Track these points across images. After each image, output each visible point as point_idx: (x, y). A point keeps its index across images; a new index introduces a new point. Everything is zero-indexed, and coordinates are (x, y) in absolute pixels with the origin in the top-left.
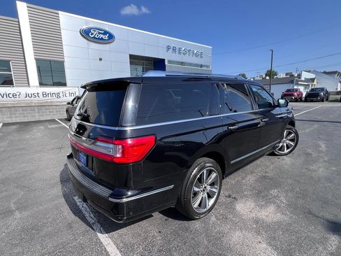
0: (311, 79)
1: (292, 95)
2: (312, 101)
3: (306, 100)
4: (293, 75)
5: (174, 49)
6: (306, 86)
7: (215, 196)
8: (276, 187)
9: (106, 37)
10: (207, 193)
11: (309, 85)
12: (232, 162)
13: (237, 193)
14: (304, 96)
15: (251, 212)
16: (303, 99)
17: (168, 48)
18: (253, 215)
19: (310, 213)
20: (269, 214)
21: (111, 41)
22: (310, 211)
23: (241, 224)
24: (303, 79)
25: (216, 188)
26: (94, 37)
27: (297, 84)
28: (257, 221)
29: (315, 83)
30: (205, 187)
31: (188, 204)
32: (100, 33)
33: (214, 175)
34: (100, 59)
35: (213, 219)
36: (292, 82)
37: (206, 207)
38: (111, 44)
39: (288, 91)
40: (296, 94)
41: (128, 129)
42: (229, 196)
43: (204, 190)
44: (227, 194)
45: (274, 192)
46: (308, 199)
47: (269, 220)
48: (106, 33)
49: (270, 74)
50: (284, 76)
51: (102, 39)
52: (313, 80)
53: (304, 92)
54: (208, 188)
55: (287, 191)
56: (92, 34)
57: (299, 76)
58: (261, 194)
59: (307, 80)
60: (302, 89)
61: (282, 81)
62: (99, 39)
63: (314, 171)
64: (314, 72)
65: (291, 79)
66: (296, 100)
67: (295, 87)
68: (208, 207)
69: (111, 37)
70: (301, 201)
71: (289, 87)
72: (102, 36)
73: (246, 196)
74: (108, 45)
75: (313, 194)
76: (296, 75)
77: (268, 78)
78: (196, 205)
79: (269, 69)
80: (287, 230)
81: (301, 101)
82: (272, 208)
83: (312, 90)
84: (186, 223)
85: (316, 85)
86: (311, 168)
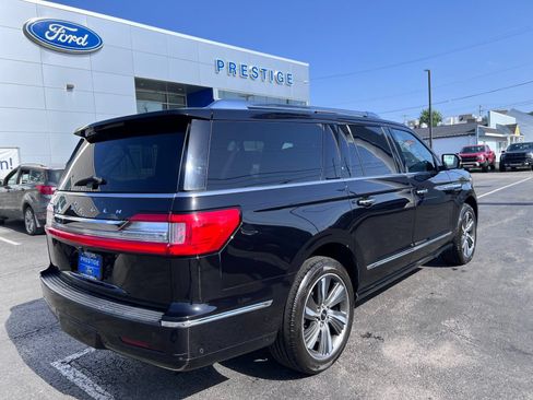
0: (509, 126)
1: (475, 159)
2: (514, 169)
3: (502, 169)
4: (474, 120)
5: (232, 67)
6: (501, 140)
7: (343, 332)
8: (453, 315)
9: (83, 41)
10: (329, 324)
11: (505, 139)
12: (369, 267)
13: (383, 329)
14: (498, 160)
15: (410, 356)
16: (497, 166)
17: (219, 65)
18: (415, 360)
19: (513, 348)
20: (443, 356)
21: (92, 49)
22: (512, 347)
23: (395, 376)
24: (492, 126)
25: (344, 316)
26: (56, 41)
27: (483, 137)
28: (422, 369)
29: (517, 134)
30: (325, 312)
31: (298, 340)
32: (68, 33)
33: (339, 289)
34: (70, 88)
35: (343, 372)
36: (472, 133)
37: (327, 351)
38: (93, 57)
39: (466, 150)
40: (482, 157)
41: (193, 195)
42: (369, 335)
43: (323, 318)
44: (364, 333)
45: (449, 323)
46: (510, 330)
47: (444, 365)
48: (81, 32)
49: (428, 117)
50: (457, 122)
51: (74, 44)
52: (512, 128)
53: (497, 151)
54: (330, 312)
55: (471, 321)
56: (51, 34)
57: (486, 122)
58: (427, 327)
59: (501, 129)
60: (493, 146)
61: (452, 133)
62: (66, 44)
63: (519, 285)
64: (513, 113)
65: (470, 127)
66: (484, 169)
67: (480, 143)
68: (332, 352)
69: (94, 40)
70: (497, 334)
71: (469, 142)
72: (72, 38)
73: (400, 333)
74: (86, 59)
75: (519, 321)
76: (480, 120)
77: (424, 126)
78: (310, 345)
79: (426, 108)
80: (475, 377)
81: (493, 169)
82: (447, 348)
83: (513, 147)
84: (293, 384)
85: (520, 137)
86: (514, 281)
